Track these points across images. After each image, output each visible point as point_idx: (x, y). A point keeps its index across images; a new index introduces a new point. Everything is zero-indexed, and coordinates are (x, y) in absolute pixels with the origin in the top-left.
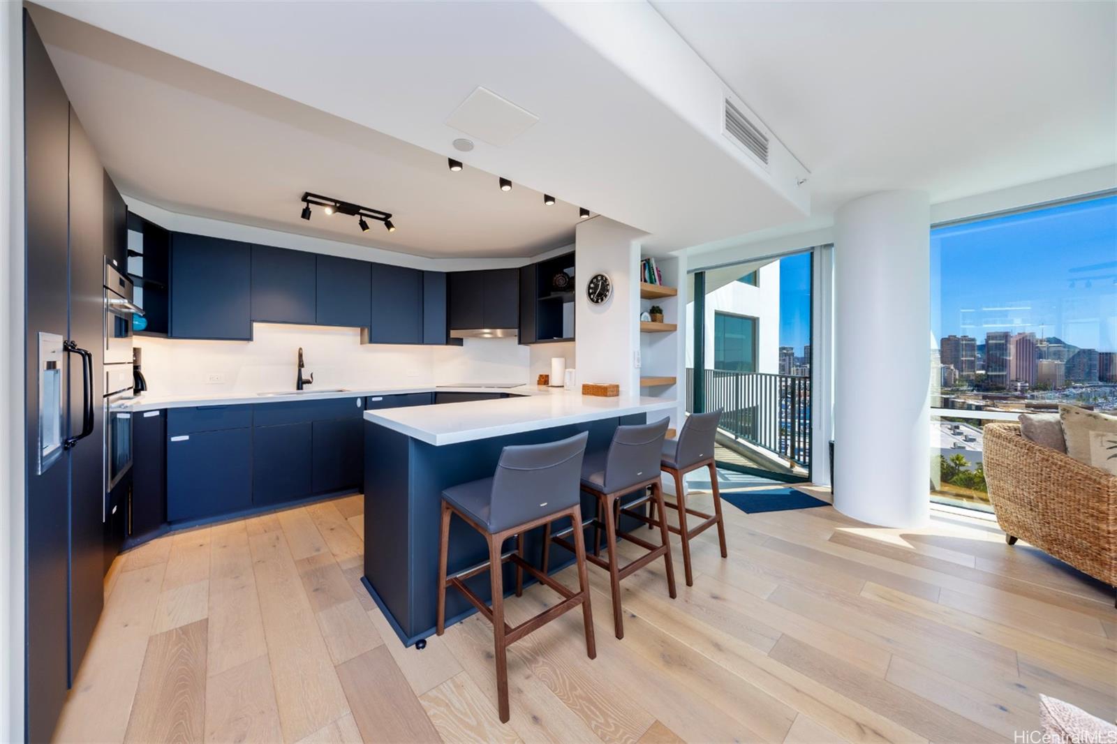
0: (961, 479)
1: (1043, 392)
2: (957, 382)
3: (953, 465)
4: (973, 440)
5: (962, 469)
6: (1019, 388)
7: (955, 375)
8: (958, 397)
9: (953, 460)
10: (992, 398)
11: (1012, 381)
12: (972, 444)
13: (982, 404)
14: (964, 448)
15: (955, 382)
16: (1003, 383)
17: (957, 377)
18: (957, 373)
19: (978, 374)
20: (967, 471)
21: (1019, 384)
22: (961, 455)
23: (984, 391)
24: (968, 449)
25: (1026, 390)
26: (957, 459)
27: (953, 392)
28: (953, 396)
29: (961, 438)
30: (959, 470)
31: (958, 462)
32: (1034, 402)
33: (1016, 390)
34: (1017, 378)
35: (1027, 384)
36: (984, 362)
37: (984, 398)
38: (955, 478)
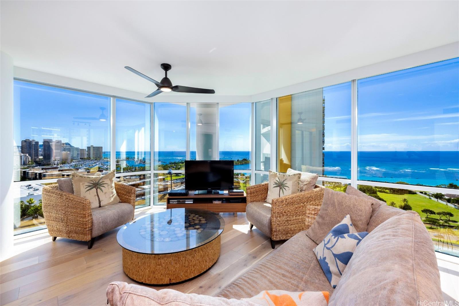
0: (32, 210)
1: (64, 165)
2: (30, 163)
3: (28, 204)
4: (37, 190)
5: (32, 205)
6: (56, 164)
7: (29, 159)
8: (30, 170)
9: (28, 202)
10: (45, 169)
11: (54, 161)
12: (37, 192)
13: (41, 172)
14: (33, 194)
15: (29, 162)
16: (50, 162)
17: (30, 160)
18: (30, 158)
19: (40, 158)
20: (35, 205)
21: (56, 162)
22: (32, 198)
23: (42, 166)
24: (35, 194)
25: (59, 164)
26: (30, 201)
27: (28, 168)
28: (28, 170)
29: (31, 190)
30: (31, 206)
31: (30, 202)
32: (61, 169)
33: (55, 164)
34: (55, 160)
35: (59, 162)
36: (42, 152)
37: (42, 169)
38: (29, 211)
